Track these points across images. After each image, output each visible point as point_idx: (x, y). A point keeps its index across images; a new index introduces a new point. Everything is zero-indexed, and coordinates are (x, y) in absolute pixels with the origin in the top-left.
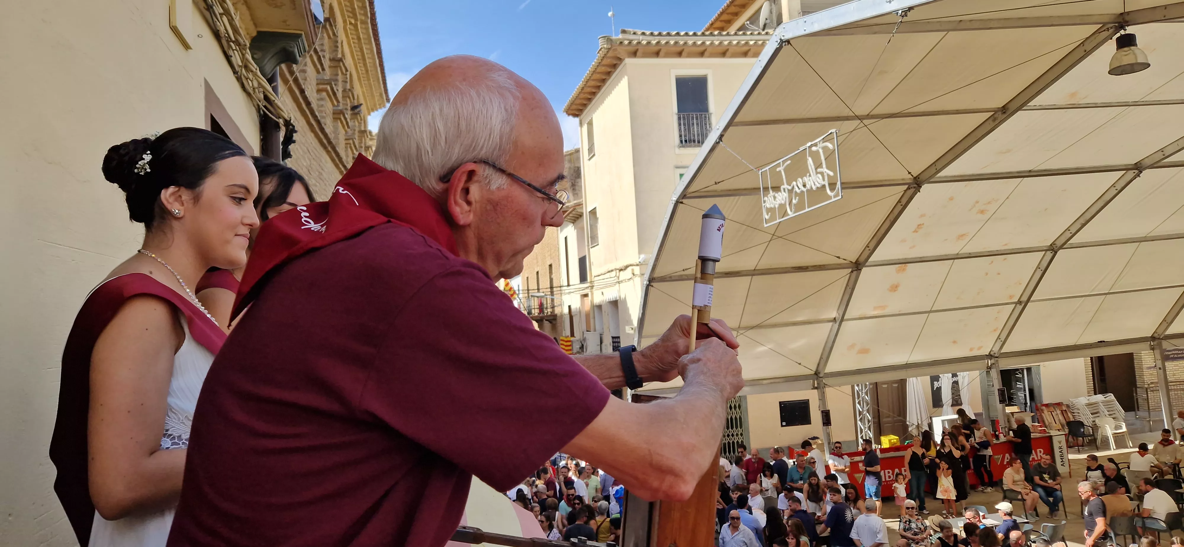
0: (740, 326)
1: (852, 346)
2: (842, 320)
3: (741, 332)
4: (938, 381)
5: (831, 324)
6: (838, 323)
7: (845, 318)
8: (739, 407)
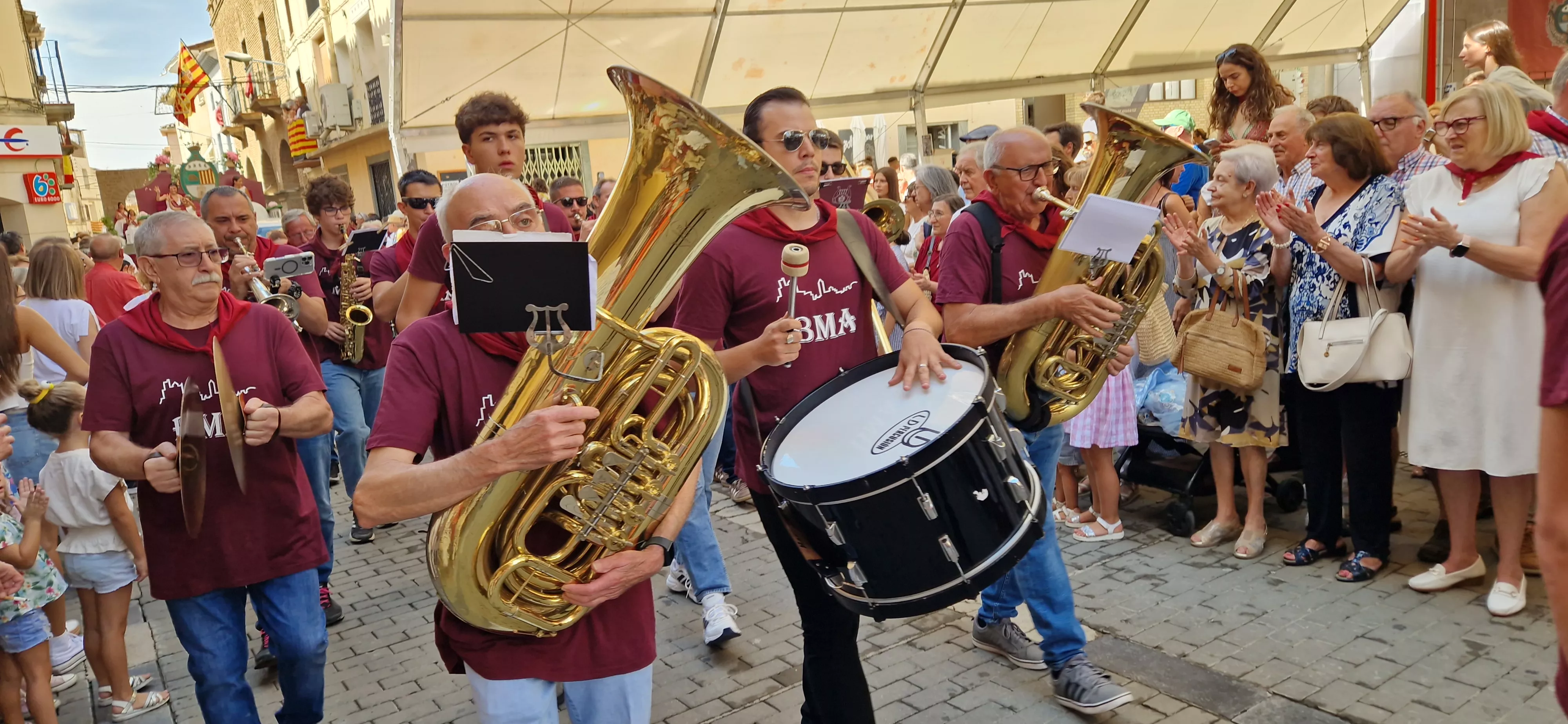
0: (572, 11)
1: (739, 63)
2: (725, 13)
3: (574, 21)
4: (848, 139)
5: (709, 18)
6: (719, 17)
7: (728, 10)
8: (579, 173)
